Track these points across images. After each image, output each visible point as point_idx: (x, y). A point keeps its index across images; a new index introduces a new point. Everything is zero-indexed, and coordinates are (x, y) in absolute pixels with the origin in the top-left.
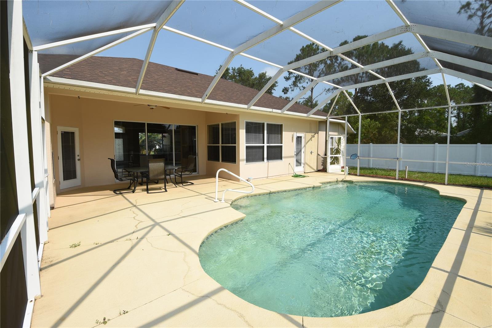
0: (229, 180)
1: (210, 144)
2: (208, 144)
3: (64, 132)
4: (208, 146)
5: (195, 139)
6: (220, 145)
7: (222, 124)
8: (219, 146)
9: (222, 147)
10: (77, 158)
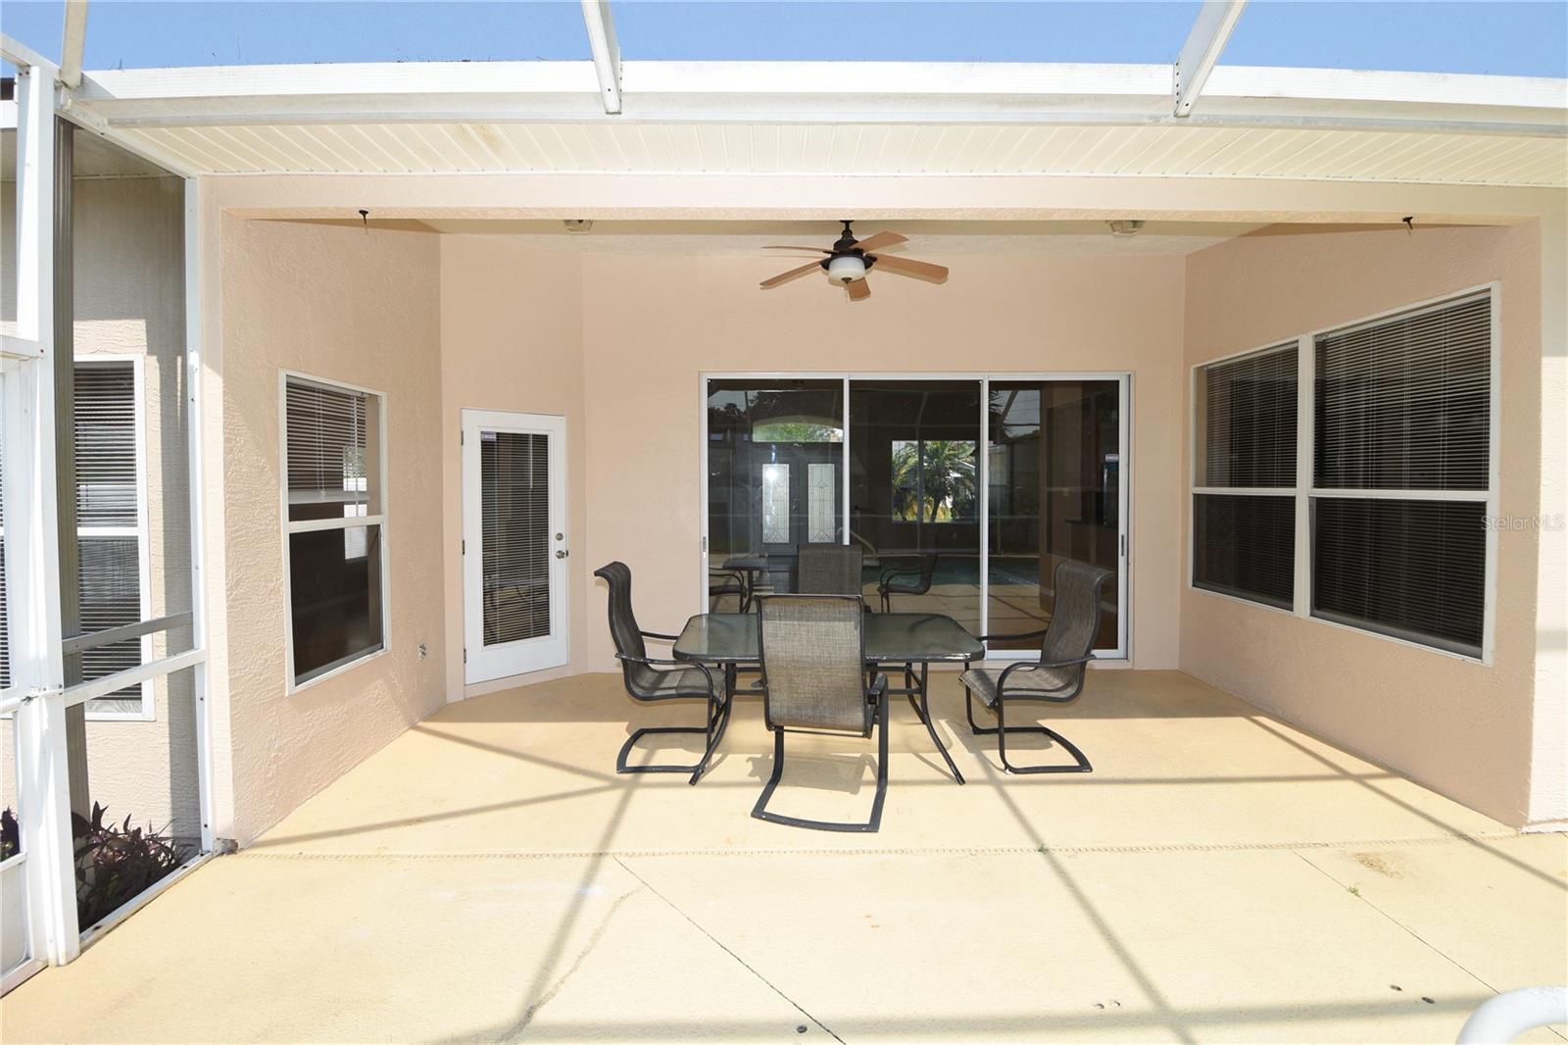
0: (1394, 772)
1: (1209, 484)
2: (1197, 485)
3: (498, 434)
4: (1197, 497)
5: (1109, 458)
6: (1304, 490)
7: (1322, 347)
8: (1292, 500)
9: (1321, 507)
10: (554, 546)
